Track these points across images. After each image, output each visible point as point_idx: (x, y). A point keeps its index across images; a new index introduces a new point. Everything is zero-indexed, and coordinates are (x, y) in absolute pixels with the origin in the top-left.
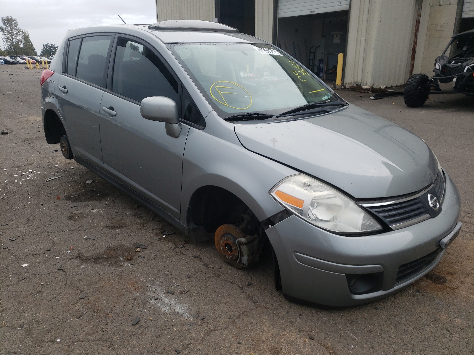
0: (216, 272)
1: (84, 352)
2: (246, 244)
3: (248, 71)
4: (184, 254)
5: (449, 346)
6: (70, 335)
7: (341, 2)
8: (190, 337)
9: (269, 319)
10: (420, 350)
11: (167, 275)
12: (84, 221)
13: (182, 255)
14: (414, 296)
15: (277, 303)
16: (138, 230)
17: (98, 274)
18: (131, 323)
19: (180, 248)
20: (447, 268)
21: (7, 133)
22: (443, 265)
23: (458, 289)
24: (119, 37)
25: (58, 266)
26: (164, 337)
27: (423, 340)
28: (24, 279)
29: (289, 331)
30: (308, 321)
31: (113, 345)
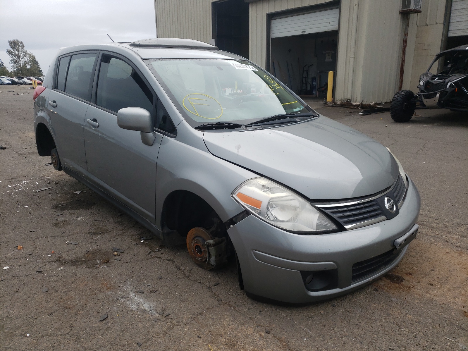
0: (186, 273)
1: (50, 345)
2: (214, 245)
3: (236, 88)
4: (158, 258)
5: (397, 339)
6: (40, 330)
7: (331, 23)
8: (153, 331)
9: (230, 315)
10: (368, 342)
11: (140, 276)
12: (68, 228)
13: (156, 258)
14: (371, 294)
15: (240, 301)
16: (118, 235)
17: (74, 275)
18: (99, 319)
19: (156, 252)
20: (407, 269)
21: (5, 148)
22: (404, 266)
23: (414, 288)
24: (103, 54)
25: (38, 269)
26: (128, 331)
27: (373, 334)
28: (3, 280)
29: (247, 326)
30: (267, 317)
31: (79, 339)
